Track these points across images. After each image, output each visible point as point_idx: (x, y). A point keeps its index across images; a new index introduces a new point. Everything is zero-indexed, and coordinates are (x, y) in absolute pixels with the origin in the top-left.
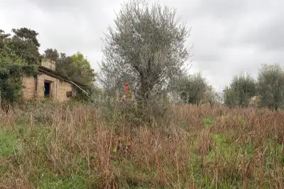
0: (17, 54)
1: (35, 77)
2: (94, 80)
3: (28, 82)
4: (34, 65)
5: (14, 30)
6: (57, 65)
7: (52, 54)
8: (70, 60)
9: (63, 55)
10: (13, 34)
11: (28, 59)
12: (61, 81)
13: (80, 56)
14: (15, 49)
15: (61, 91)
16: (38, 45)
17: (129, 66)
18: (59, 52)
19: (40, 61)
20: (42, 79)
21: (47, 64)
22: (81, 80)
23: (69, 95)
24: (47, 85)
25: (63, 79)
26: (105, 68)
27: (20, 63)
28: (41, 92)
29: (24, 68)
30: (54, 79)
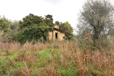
0: (47, 24)
1: (53, 32)
2: (73, 32)
3: (50, 33)
4: (52, 27)
5: (45, 16)
6: (59, 27)
7: (57, 23)
8: (64, 24)
9: (61, 23)
10: (45, 17)
11: (50, 25)
12: (61, 33)
13: (67, 23)
14: (46, 22)
15: (61, 36)
16: (53, 20)
17: (89, 25)
18: (60, 22)
19: (54, 26)
20: (55, 32)
21: (56, 27)
22: (68, 32)
23: (64, 38)
24: (56, 34)
26: (78, 26)
27: (48, 27)
28: (54, 37)
29: (49, 29)
30: (58, 32)
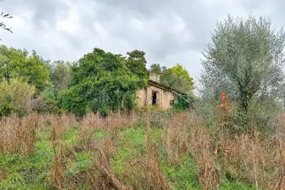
0: (132, 71)
1: (146, 89)
3: (141, 93)
4: (144, 80)
5: (128, 53)
6: (161, 78)
7: (156, 69)
8: (170, 72)
9: (164, 68)
10: (128, 56)
11: (139, 75)
12: (165, 91)
13: (180, 68)
14: (130, 68)
15: (165, 100)
16: (146, 62)
18: (161, 66)
19: (148, 75)
20: (151, 89)
21: (154, 78)
22: (182, 89)
23: (172, 103)
25: (167, 89)
27: (135, 79)
28: (150, 102)
29: (138, 83)
30: (159, 90)
